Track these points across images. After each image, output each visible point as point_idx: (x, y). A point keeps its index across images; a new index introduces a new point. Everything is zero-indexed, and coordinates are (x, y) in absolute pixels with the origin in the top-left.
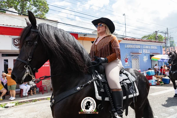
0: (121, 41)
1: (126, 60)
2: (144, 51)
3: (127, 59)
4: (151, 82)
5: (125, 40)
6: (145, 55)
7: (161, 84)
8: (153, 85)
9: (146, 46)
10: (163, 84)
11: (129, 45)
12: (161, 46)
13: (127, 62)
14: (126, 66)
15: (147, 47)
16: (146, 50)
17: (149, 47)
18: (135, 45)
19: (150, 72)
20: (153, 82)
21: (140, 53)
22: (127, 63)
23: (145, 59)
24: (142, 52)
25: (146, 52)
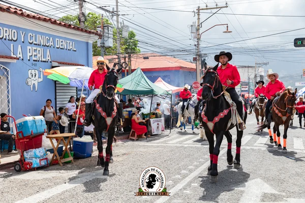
2: (30, 51)
4: (31, 158)
7: (64, 160)
8: (36, 166)
9: (38, 36)
10: (71, 158)
12: (87, 43)
15: (41, 40)
16: (38, 49)
17: (48, 40)
20: (36, 157)
21: (13, 56)
23: (33, 78)
24: (21, 56)
25: (38, 55)
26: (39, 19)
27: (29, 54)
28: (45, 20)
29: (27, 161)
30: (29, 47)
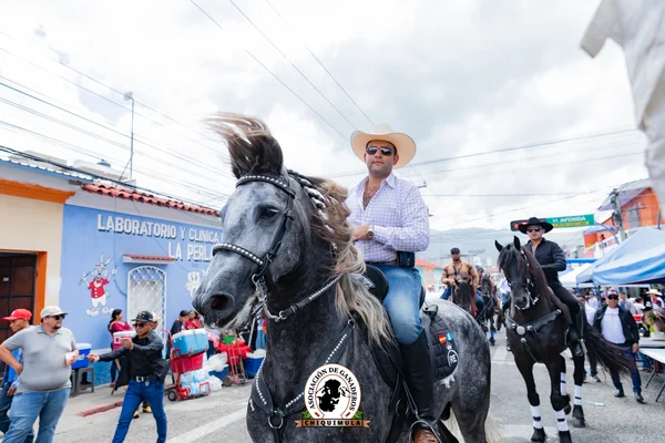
0: (72, 194)
1: (97, 285)
2: (192, 250)
3: (105, 282)
4: (189, 383)
5: (90, 191)
6: (196, 266)
9: (202, 232)
11: (117, 219)
13: (104, 296)
14: (97, 313)
15: (205, 236)
16: (201, 246)
17: (212, 236)
18: (150, 224)
19: (187, 340)
20: (196, 381)
21: (170, 256)
22: (102, 299)
23: (194, 282)
24: (180, 256)
25: (201, 254)
26: (203, 212)
27: (190, 254)
28: (209, 213)
29: (184, 387)
30: (190, 245)
